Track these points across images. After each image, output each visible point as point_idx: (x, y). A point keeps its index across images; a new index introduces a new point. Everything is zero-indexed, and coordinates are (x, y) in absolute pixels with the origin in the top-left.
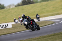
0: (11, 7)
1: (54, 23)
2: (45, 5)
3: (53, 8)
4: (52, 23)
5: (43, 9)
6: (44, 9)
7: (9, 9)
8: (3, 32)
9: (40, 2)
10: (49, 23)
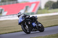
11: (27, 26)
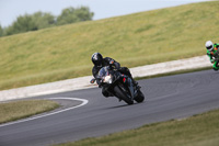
1: (57, 107)
2: (25, 43)
3: (55, 53)
4: (51, 107)
5: (17, 58)
6: (22, 56)
9: (9, 34)
10: (39, 109)
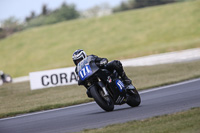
0: (100, 14)
7: (93, 21)
8: (73, 97)
11: (104, 89)
